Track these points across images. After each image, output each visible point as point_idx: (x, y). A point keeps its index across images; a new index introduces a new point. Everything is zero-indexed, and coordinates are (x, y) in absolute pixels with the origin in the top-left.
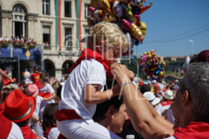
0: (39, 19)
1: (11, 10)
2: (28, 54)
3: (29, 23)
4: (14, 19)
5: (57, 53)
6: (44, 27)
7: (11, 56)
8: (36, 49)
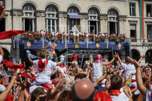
0: (127, 19)
1: (107, 13)
2: (120, 46)
3: (120, 22)
4: (109, 20)
5: (141, 44)
6: (131, 25)
7: (107, 48)
8: (125, 42)
